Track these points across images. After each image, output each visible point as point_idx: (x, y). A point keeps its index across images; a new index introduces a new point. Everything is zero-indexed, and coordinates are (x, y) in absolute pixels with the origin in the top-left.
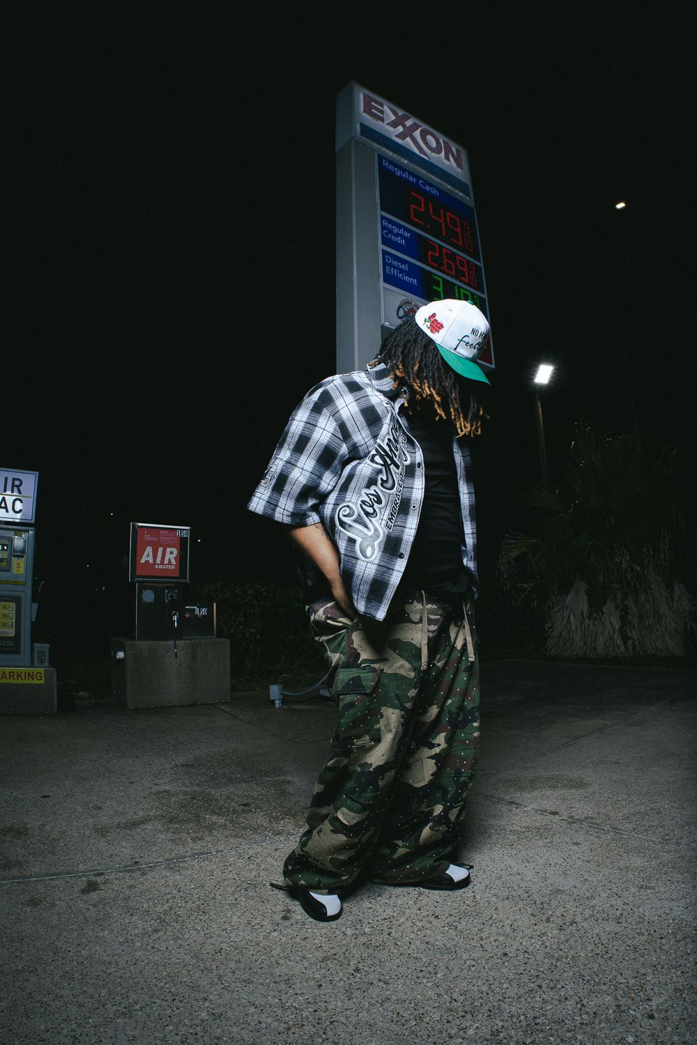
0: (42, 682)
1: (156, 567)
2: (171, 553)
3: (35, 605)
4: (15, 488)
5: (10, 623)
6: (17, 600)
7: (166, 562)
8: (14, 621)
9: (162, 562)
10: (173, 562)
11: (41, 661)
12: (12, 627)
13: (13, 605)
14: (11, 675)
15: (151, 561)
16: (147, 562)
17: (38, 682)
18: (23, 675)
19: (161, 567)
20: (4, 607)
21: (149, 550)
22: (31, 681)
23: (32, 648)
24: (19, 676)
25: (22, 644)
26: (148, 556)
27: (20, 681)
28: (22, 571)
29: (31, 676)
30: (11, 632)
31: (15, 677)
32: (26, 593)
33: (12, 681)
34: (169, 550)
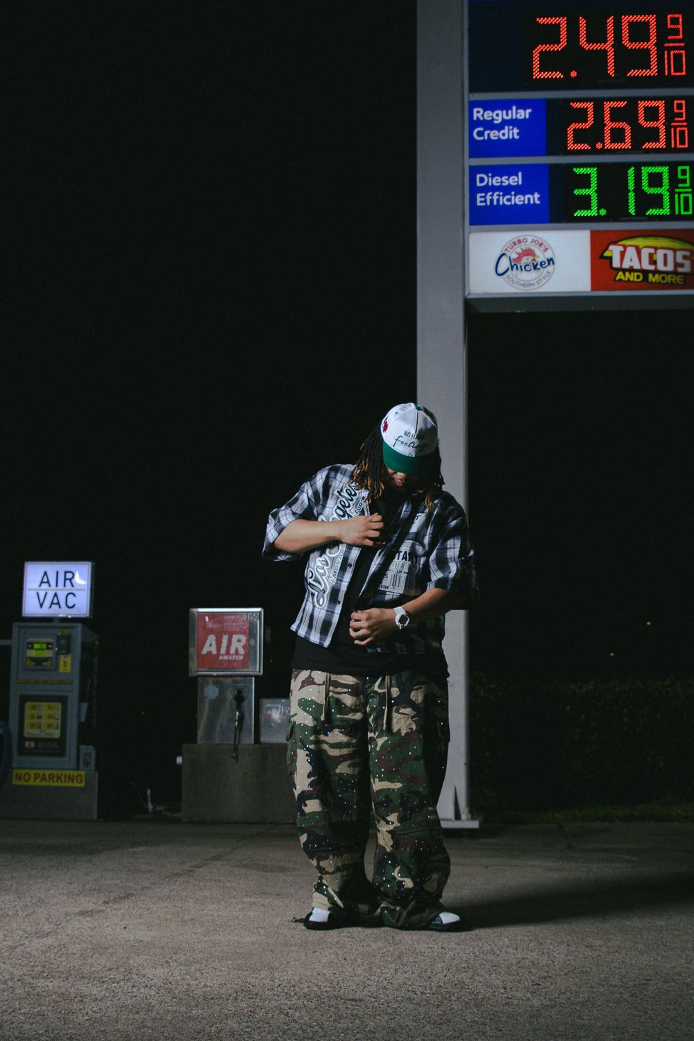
0: (83, 785)
1: (221, 658)
2: (239, 641)
3: (85, 706)
4: (68, 582)
5: (56, 725)
6: (63, 700)
7: (232, 651)
8: (59, 721)
9: (228, 652)
10: (241, 651)
11: (87, 764)
12: (57, 728)
13: (59, 705)
14: (51, 777)
15: (214, 652)
16: (210, 653)
17: (78, 785)
18: (63, 778)
19: (226, 658)
20: (50, 708)
21: (212, 639)
22: (70, 784)
23: (78, 751)
24: (59, 778)
25: (68, 747)
26: (211, 645)
27: (59, 784)
28: (68, 669)
29: (71, 779)
30: (57, 734)
31: (55, 779)
32: (74, 694)
33: (52, 784)
34: (235, 638)
